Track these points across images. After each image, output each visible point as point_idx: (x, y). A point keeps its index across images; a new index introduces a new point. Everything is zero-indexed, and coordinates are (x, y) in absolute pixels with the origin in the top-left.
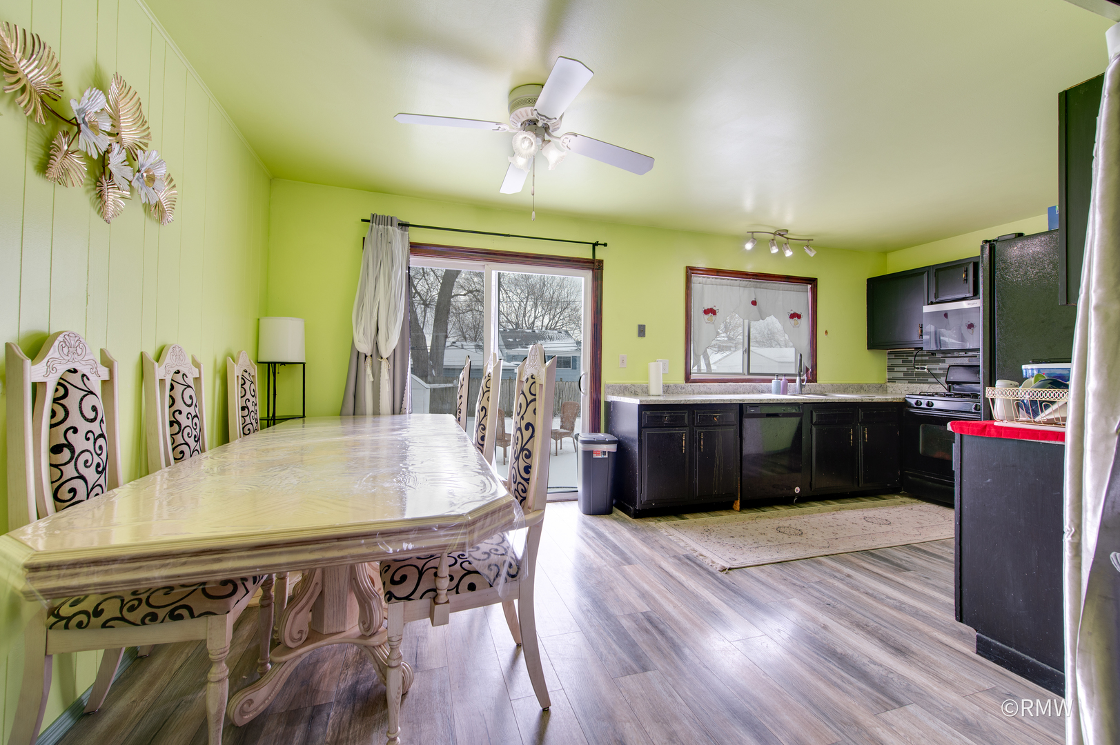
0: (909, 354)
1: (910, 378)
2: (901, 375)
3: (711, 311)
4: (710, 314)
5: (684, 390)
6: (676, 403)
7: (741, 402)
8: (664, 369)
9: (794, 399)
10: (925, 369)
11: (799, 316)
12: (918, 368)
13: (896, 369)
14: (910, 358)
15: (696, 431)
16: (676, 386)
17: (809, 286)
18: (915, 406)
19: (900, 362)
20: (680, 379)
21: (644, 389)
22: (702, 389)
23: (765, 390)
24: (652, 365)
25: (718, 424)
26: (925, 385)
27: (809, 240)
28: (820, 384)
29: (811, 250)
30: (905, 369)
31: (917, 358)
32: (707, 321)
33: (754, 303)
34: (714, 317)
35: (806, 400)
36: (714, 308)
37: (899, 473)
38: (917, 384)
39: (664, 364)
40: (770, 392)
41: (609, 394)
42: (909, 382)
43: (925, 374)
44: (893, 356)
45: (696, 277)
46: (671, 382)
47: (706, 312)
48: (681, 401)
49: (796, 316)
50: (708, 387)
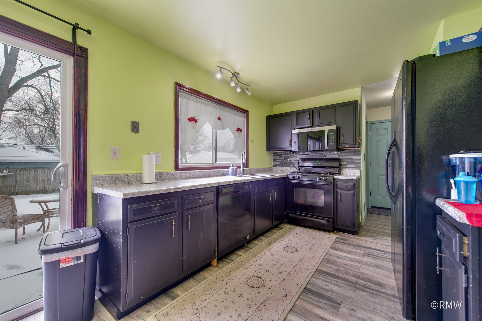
0: (282, 153)
1: (283, 165)
2: (279, 163)
3: (193, 120)
4: (193, 122)
5: (174, 177)
6: (166, 192)
7: (218, 185)
8: (157, 161)
9: (247, 180)
10: (288, 160)
11: (241, 131)
12: (286, 160)
13: (277, 160)
14: (282, 155)
15: (185, 214)
16: (167, 174)
17: (245, 114)
18: (292, 179)
19: (278, 157)
20: (171, 168)
21: (138, 178)
22: (188, 175)
23: (226, 173)
24: (145, 157)
25: (202, 204)
26: (289, 168)
27: (248, 85)
28: (250, 169)
29: (249, 91)
30: (280, 160)
31: (286, 155)
32: (190, 126)
33: (219, 119)
34: (195, 124)
35: (252, 179)
36: (196, 118)
37: (285, 213)
38: (286, 168)
39: (157, 157)
40: (228, 174)
41: (97, 185)
42: (282, 167)
43: (288, 163)
44: (275, 154)
45: (183, 92)
46: (163, 170)
47: (191, 120)
48: (171, 189)
49: (239, 130)
50: (192, 173)
